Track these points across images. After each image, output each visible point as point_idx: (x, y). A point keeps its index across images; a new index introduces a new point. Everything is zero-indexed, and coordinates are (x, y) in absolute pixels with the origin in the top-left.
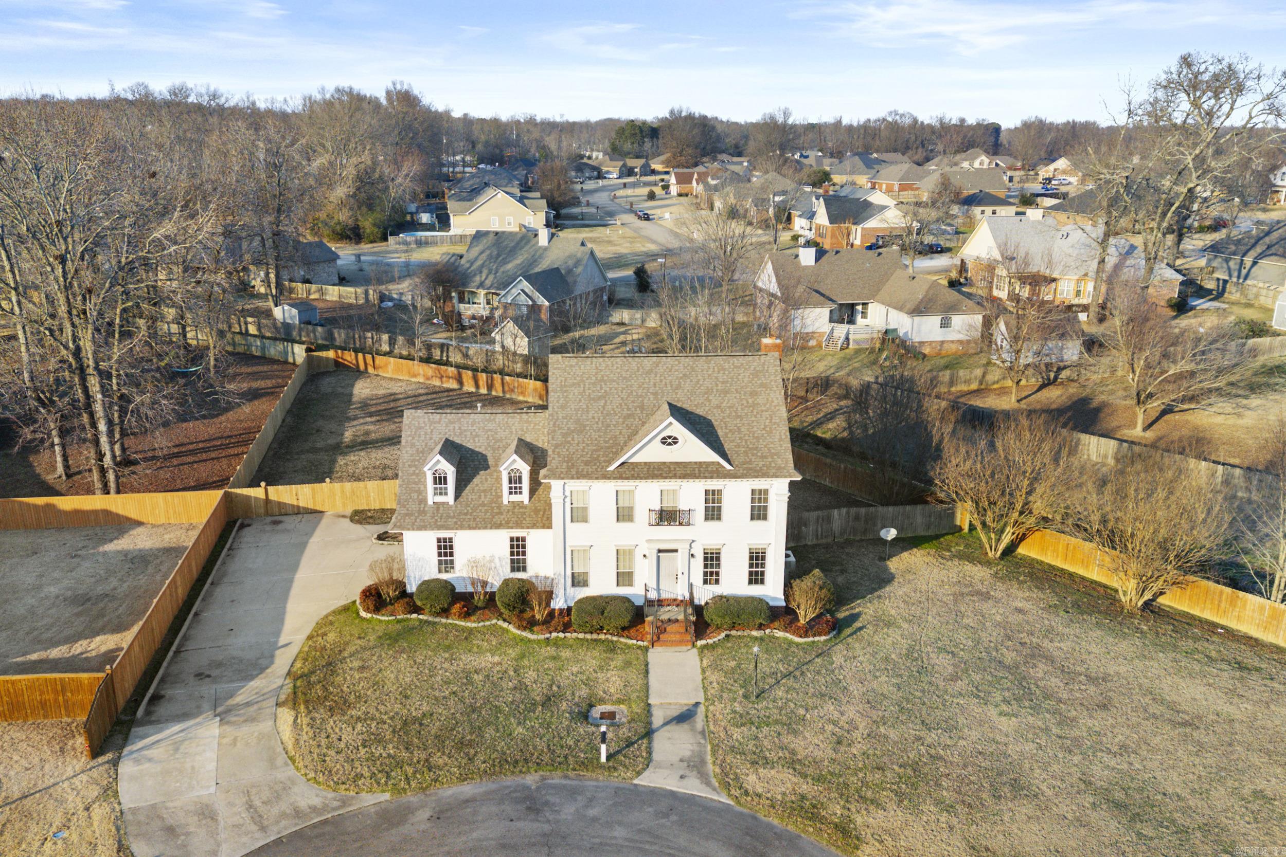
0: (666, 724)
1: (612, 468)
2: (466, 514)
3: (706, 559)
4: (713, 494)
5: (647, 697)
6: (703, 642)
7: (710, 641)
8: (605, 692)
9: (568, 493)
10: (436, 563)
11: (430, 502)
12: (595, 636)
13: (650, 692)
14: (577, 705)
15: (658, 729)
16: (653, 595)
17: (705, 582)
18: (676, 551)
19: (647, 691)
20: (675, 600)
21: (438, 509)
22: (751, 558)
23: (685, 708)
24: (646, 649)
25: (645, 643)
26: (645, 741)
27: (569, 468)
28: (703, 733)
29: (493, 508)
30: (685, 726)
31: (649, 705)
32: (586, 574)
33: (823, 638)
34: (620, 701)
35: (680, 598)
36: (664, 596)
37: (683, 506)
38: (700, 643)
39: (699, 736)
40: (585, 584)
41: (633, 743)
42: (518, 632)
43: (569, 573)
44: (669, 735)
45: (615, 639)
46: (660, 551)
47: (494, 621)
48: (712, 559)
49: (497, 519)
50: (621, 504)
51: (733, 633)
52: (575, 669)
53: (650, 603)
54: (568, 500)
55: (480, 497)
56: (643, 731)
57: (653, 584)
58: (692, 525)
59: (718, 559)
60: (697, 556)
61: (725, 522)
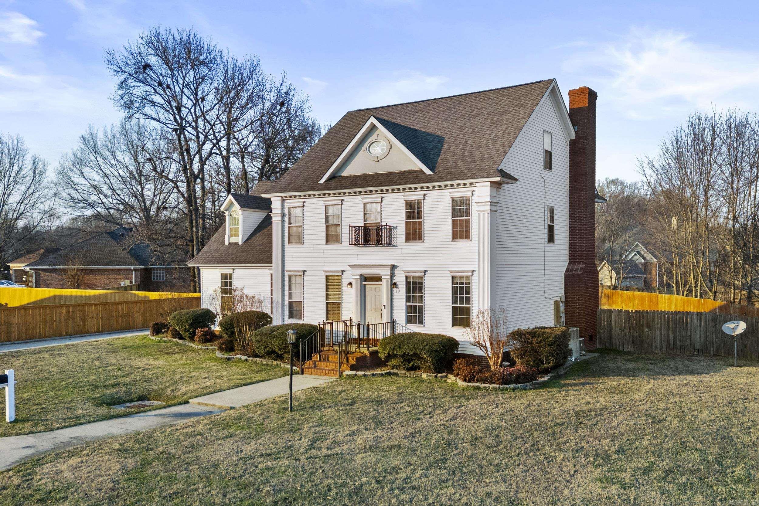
1: (322, 181)
2: (244, 252)
3: (408, 290)
4: (413, 207)
6: (352, 373)
7: (361, 373)
9: (286, 212)
10: (221, 300)
11: (227, 243)
13: (211, 394)
14: (128, 393)
18: (379, 279)
21: (229, 248)
22: (455, 290)
23: (211, 410)
27: (289, 184)
32: (301, 303)
37: (385, 221)
38: (347, 373)
40: (300, 315)
42: (217, 353)
43: (287, 302)
46: (366, 279)
48: (414, 289)
49: (263, 256)
50: (330, 223)
51: (400, 372)
54: (286, 219)
57: (356, 319)
58: (395, 246)
59: (421, 289)
60: (400, 286)
61: (427, 244)
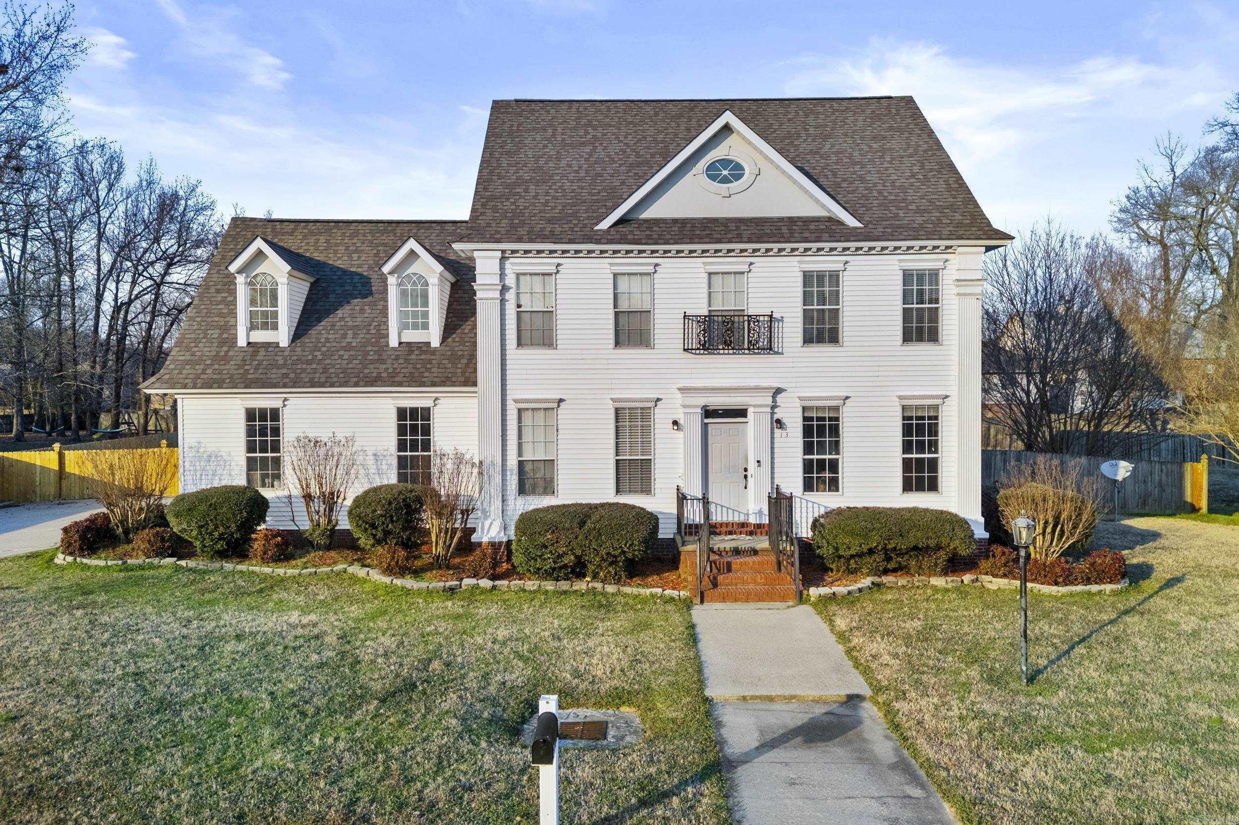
0: (769, 745)
1: (605, 225)
2: (308, 362)
3: (807, 431)
4: (821, 283)
5: (701, 683)
6: (824, 591)
7: (840, 590)
8: (576, 674)
9: (510, 281)
10: (243, 463)
11: (242, 342)
12: (564, 585)
13: (707, 672)
14: (494, 702)
15: (746, 759)
16: (694, 514)
17: (808, 486)
18: (741, 413)
19: (700, 670)
20: (743, 525)
21: (255, 354)
22: (907, 430)
23: (819, 710)
24: (688, 605)
25: (684, 594)
26: (708, 787)
27: (513, 227)
28: (902, 766)
29: (367, 353)
30: (836, 751)
31: (707, 700)
32: (550, 463)
33: (1108, 588)
34: (618, 698)
35: (753, 520)
36: (717, 517)
37: (756, 307)
38: (814, 592)
39: (896, 778)
40: (549, 488)
41: (666, 795)
42: (387, 580)
43: (512, 461)
44: (790, 773)
45: (611, 589)
46: (709, 413)
47: (340, 567)
48: (821, 430)
49: (371, 370)
50: (624, 306)
51: (887, 579)
52: (502, 634)
53: (687, 530)
54: (511, 296)
55: (344, 336)
56: (694, 760)
57: (694, 490)
58: (777, 353)
59: (835, 430)
60: (788, 425)
61: (848, 349)
